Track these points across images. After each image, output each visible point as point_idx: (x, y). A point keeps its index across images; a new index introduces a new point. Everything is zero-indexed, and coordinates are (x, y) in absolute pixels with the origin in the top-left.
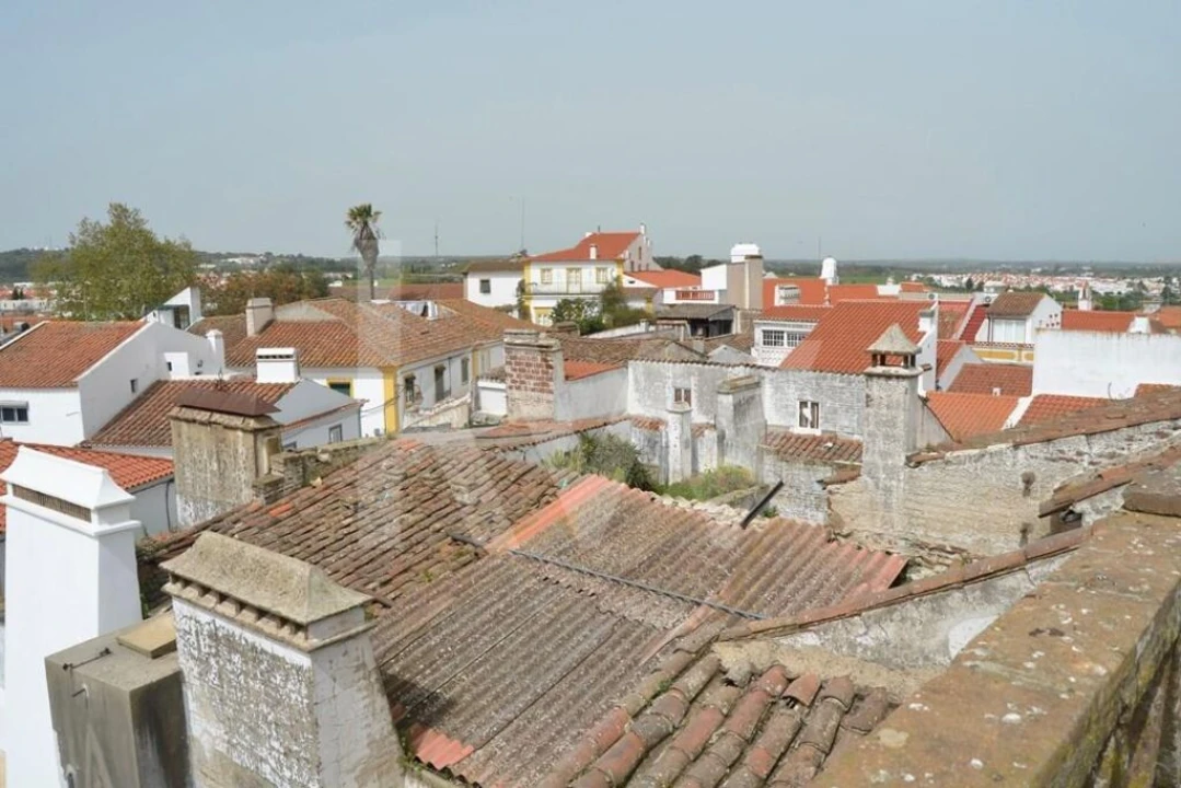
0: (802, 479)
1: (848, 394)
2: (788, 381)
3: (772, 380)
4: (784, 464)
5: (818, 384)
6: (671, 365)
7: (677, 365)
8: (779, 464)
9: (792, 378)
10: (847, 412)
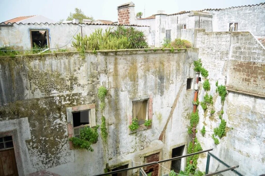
0: (214, 43)
1: (253, 16)
2: (225, 14)
3: (218, 15)
4: (206, 36)
5: (238, 13)
6: (180, 15)
7: (182, 15)
8: (204, 36)
9: (226, 13)
10: (251, 25)
